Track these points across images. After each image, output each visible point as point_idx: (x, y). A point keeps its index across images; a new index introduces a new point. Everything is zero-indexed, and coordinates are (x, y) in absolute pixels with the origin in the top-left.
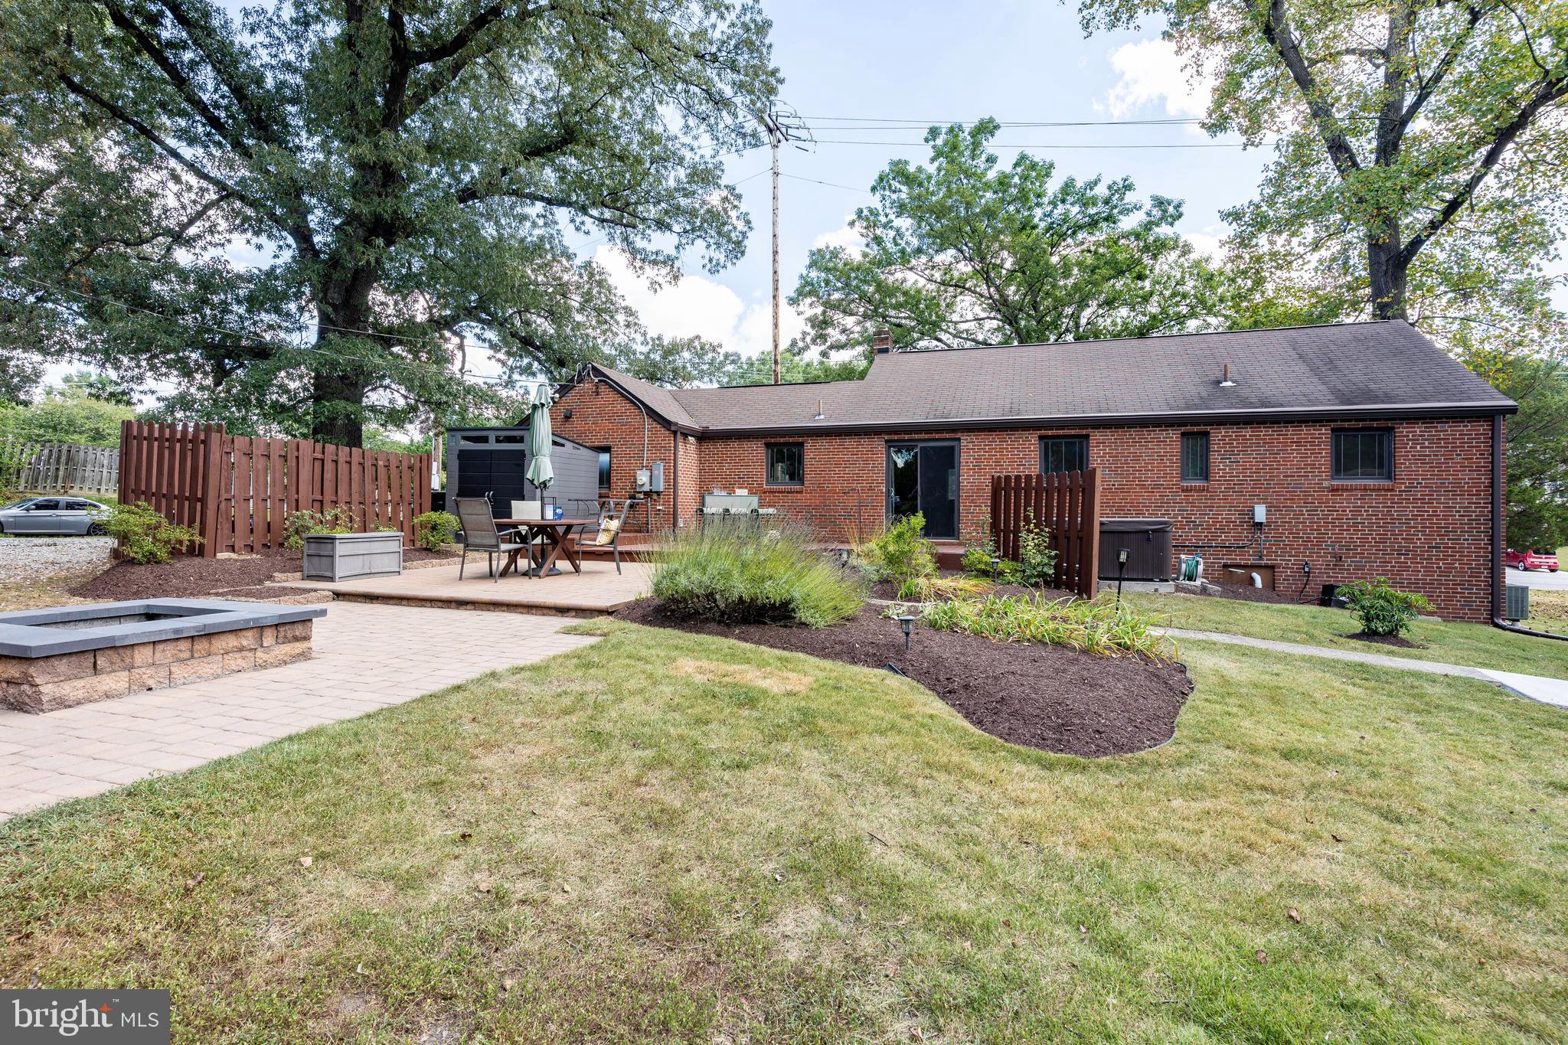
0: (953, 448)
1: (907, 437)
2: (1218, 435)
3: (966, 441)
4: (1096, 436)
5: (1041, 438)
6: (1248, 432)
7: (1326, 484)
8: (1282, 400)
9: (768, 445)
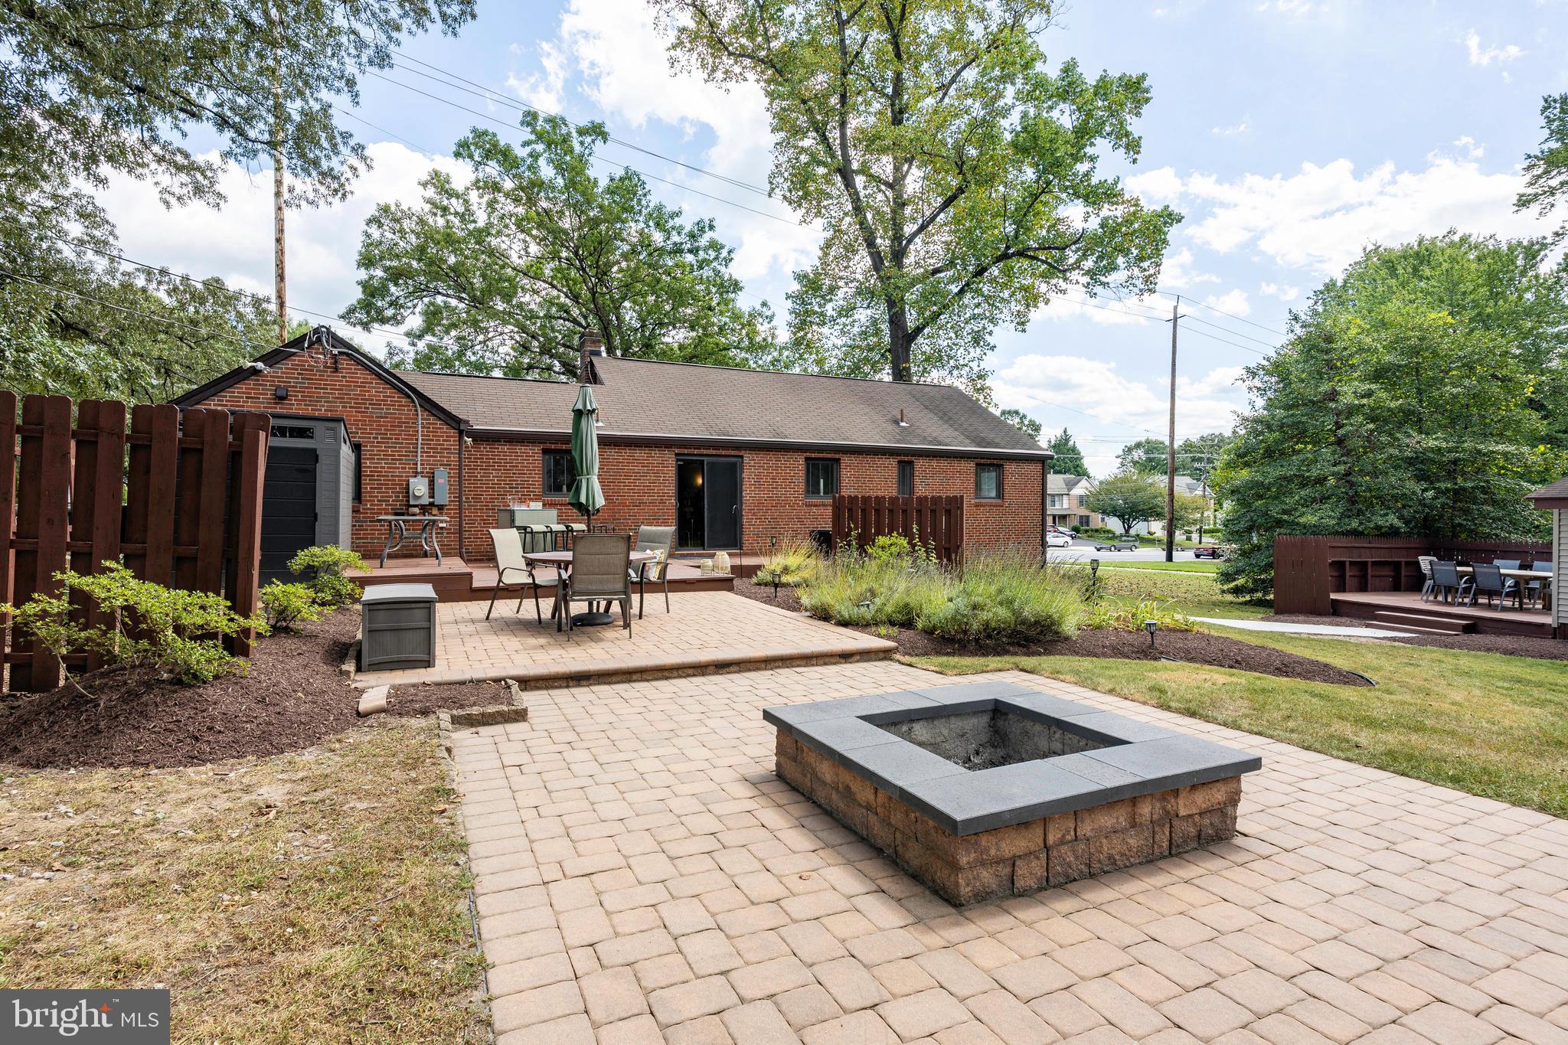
0: (734, 465)
1: (696, 452)
2: (920, 464)
3: (749, 459)
4: (846, 460)
5: (807, 459)
6: (934, 463)
7: (973, 501)
8: (947, 440)
9: (545, 451)
